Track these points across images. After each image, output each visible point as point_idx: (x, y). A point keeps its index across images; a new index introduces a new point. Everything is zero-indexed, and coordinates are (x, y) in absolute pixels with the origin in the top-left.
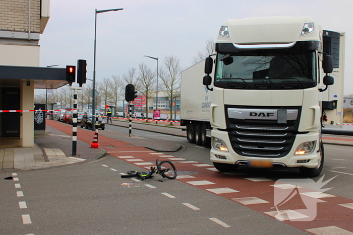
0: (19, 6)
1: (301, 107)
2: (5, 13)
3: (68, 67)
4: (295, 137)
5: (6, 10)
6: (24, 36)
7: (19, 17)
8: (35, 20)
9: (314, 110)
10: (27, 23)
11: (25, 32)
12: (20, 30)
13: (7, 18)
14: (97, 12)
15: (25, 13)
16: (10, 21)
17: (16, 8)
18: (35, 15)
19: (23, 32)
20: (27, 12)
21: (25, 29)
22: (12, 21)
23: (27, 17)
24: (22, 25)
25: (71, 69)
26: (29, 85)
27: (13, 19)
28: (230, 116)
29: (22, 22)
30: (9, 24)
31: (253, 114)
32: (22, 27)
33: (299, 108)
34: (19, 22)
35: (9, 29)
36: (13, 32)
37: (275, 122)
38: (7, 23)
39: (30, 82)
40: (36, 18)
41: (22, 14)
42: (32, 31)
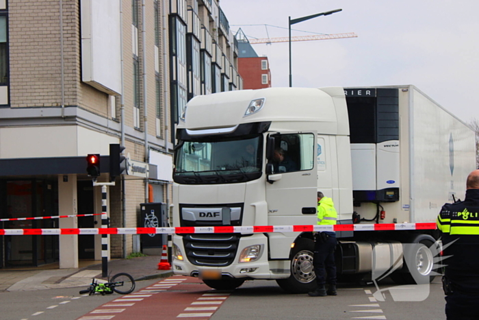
0: (49, 72)
1: (243, 204)
2: (32, 83)
3: (90, 156)
4: (239, 240)
5: (32, 80)
6: (56, 112)
7: (49, 87)
8: (70, 90)
9: (254, 206)
10: (60, 94)
11: (57, 107)
12: (50, 105)
13: (33, 91)
14: (292, 22)
15: (56, 81)
16: (38, 94)
17: (45, 76)
18: (70, 82)
19: (54, 107)
20: (60, 79)
21: (57, 103)
22: (41, 94)
23: (60, 86)
24: (53, 97)
25: (93, 159)
26: (67, 181)
27: (42, 90)
28: (184, 218)
29: (53, 94)
30: (37, 98)
31: (202, 215)
32: (54, 101)
33: (241, 205)
34: (49, 94)
35: (37, 105)
36: (42, 109)
37: (220, 223)
38: (34, 98)
39: (67, 176)
40: (71, 86)
41: (53, 83)
42: (67, 104)
